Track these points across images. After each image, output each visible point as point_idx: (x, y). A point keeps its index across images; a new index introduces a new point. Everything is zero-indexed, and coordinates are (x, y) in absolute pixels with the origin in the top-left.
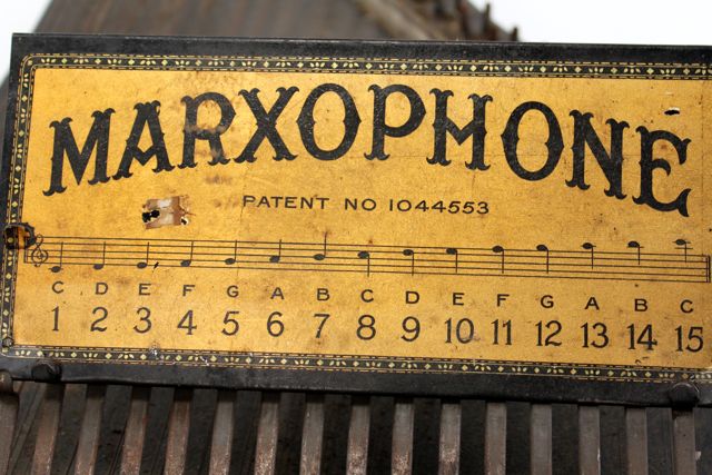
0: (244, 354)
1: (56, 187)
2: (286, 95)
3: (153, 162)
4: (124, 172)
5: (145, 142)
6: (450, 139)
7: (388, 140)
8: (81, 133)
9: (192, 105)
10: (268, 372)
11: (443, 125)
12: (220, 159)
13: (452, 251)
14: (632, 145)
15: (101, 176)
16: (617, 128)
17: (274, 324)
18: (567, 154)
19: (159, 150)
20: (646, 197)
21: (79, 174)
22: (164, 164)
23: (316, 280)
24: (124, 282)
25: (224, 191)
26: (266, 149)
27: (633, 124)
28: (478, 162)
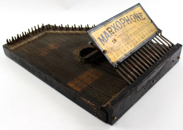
0: (131, 50)
1: (104, 45)
2: (114, 24)
3: (109, 37)
4: (108, 39)
5: (107, 36)
6: (128, 22)
7: (124, 24)
8: (101, 38)
9: (107, 29)
10: (134, 50)
11: (126, 20)
12: (114, 33)
13: (136, 31)
15: (106, 41)
16: (137, 14)
17: (131, 46)
19: (109, 36)
20: (143, 19)
21: (104, 42)
22: (111, 37)
23: (130, 40)
24: (117, 50)
25: (117, 36)
26: (117, 30)
28: (131, 23)
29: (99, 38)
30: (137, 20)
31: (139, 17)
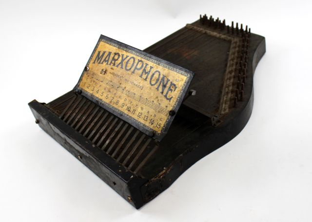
0: (101, 100)
1: (94, 63)
2: (127, 57)
3: (106, 63)
4: (102, 63)
5: (107, 59)
6: (144, 73)
7: (136, 70)
8: (101, 54)
9: (115, 54)
10: (103, 104)
11: (145, 70)
12: (114, 65)
13: (134, 94)
14: (168, 85)
15: (99, 63)
16: (168, 80)
17: (107, 97)
18: (158, 84)
19: (108, 61)
20: (166, 96)
21: (98, 61)
22: (107, 64)
23: (115, 92)
24: (94, 82)
25: (112, 71)
26: (120, 66)
27: (171, 81)
28: (146, 79)
29: (99, 52)
30: (156, 86)
31: (164, 86)
